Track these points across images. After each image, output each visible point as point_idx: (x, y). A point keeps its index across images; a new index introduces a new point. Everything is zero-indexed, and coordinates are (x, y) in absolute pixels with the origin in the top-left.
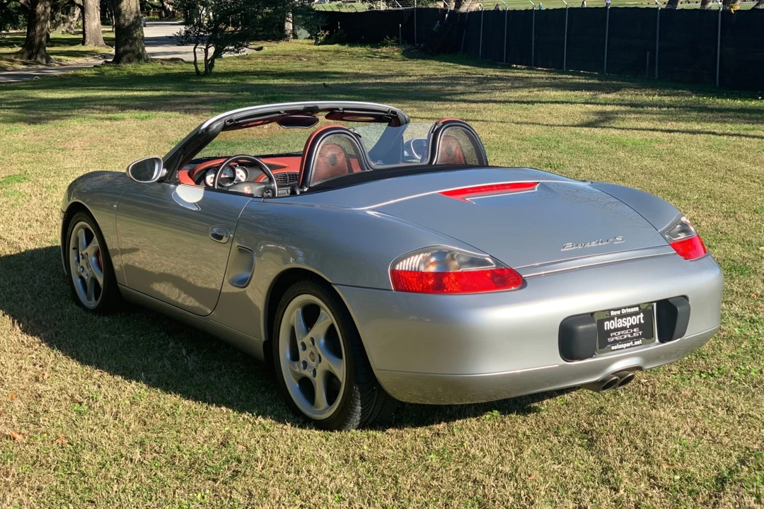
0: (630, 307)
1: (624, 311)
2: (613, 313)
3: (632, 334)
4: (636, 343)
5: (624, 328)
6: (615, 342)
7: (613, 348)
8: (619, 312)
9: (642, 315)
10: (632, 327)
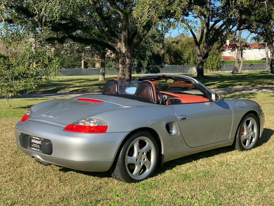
0: (38, 138)
1: (36, 138)
2: (34, 137)
3: (38, 146)
4: (38, 150)
5: (36, 144)
6: (33, 147)
7: (32, 148)
8: (35, 138)
9: (41, 142)
10: (38, 144)
